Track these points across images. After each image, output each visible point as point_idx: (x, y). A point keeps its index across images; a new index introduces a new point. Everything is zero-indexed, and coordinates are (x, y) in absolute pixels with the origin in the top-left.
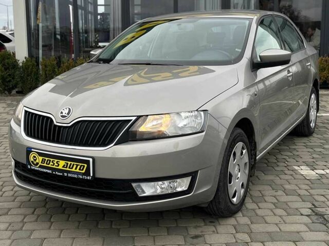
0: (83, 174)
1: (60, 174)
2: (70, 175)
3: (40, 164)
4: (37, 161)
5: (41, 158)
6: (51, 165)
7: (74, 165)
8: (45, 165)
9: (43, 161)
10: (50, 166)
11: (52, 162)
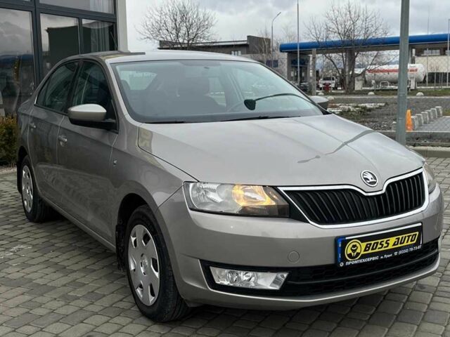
0: (415, 245)
1: (389, 256)
2: (400, 252)
3: (362, 253)
4: (358, 251)
5: (364, 245)
6: (379, 248)
7: (405, 237)
8: (370, 251)
9: (367, 248)
10: (377, 250)
11: (381, 244)
